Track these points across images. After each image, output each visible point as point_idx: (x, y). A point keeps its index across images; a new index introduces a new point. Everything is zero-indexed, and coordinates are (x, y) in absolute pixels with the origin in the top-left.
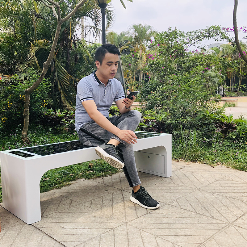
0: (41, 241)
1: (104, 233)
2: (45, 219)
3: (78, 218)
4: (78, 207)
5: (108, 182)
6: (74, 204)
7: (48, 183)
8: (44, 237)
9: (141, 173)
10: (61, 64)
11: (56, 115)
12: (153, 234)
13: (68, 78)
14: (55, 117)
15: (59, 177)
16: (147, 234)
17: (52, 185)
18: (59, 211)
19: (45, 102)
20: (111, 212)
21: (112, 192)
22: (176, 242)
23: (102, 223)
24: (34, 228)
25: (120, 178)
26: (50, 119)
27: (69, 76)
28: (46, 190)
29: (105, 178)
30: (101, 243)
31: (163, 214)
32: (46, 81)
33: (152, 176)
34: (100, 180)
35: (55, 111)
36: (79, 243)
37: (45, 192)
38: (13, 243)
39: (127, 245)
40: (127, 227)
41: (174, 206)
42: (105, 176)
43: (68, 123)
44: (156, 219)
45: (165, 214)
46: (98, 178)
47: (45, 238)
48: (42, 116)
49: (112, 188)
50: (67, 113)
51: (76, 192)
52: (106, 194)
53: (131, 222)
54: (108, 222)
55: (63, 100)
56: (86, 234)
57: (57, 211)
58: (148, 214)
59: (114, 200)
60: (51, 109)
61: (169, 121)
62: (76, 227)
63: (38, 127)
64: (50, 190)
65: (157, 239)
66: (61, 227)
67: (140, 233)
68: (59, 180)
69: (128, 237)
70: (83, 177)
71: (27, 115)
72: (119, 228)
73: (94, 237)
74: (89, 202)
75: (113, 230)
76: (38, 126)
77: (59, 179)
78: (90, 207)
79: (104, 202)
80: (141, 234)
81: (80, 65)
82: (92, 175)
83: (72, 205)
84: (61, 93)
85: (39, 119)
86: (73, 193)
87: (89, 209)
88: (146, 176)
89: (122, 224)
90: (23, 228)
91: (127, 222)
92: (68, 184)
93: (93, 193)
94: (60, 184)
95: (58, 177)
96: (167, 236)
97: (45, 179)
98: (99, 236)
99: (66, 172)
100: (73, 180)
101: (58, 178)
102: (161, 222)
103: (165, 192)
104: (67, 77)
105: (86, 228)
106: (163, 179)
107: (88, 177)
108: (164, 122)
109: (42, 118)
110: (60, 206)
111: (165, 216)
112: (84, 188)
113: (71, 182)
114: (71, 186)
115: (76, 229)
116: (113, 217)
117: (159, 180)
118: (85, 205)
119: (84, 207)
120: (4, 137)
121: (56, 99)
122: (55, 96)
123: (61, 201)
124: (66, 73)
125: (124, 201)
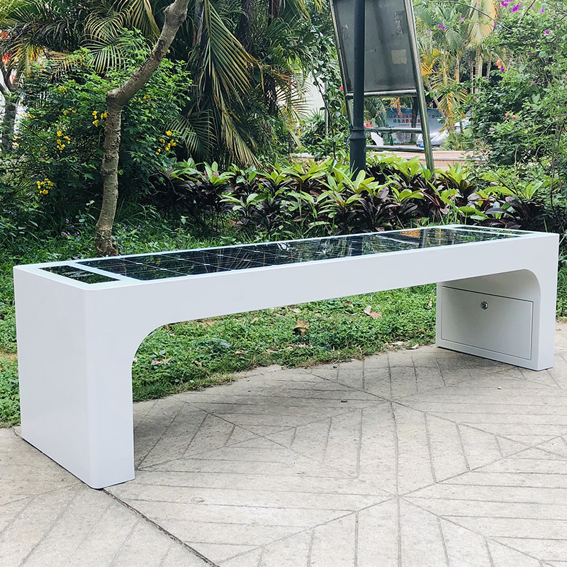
0: (129, 537)
1: (326, 523)
2: (147, 477)
3: (250, 477)
4: (251, 444)
5: (351, 377)
6: (239, 435)
7: (166, 374)
8: (140, 526)
9: (459, 354)
10: (224, 22)
11: (204, 178)
12: (479, 533)
13: (246, 64)
14: (199, 183)
15: (201, 358)
16: (461, 531)
17: (177, 381)
18: (192, 453)
19: (172, 137)
20: (354, 463)
21: (362, 405)
22: (551, 558)
23: (322, 493)
24: (110, 499)
25: (389, 368)
26: (184, 190)
27: (247, 60)
28: (157, 395)
29: (343, 365)
30: (313, 552)
31: (516, 477)
32: (174, 71)
33: (490, 365)
34: (325, 370)
35: (201, 168)
36: (245, 549)
37: (155, 398)
38: (42, 540)
39: (395, 562)
40: (399, 508)
41: (553, 453)
42: (344, 359)
43: (239, 204)
44: (493, 488)
45: (521, 477)
46: (320, 366)
47: (142, 530)
48: (162, 179)
49: (361, 395)
50: (239, 174)
51: (250, 403)
52: (341, 412)
53: (412, 495)
54: (340, 491)
55: (229, 134)
56: (271, 524)
57: (186, 454)
58: (470, 473)
59: (364, 429)
60: (190, 160)
61: (556, 201)
62: (239, 503)
63: (146, 211)
64: (169, 394)
65: (492, 547)
66: (193, 500)
67: (440, 527)
68: (201, 367)
69: (399, 536)
70: (274, 361)
71: (111, 173)
72: (373, 511)
73: (294, 532)
74: (286, 432)
75: (354, 515)
76: (146, 209)
77: (200, 364)
78: (288, 446)
79: (333, 433)
80: (441, 531)
81: (284, 26)
82: (303, 355)
83: (235, 440)
84: (221, 111)
85: (152, 190)
86: (239, 404)
87: (286, 452)
88: (471, 363)
89: (385, 499)
90: (78, 498)
91: (400, 493)
92: (228, 380)
93: (302, 406)
94: (203, 377)
95: (199, 357)
96: (524, 541)
97: (158, 362)
98: (310, 532)
99: (222, 344)
100: (244, 368)
101: (198, 359)
102: (507, 499)
103: (528, 413)
104: (240, 63)
105: (272, 505)
106: (526, 374)
107: (289, 362)
108: (539, 203)
109: (160, 187)
110: (198, 439)
111: (523, 481)
112: (277, 391)
113: (236, 375)
114: (235, 384)
115: (237, 508)
116: (357, 477)
117: (511, 378)
118: (272, 439)
119: (269, 447)
120: (42, 240)
121: (206, 130)
122: (202, 120)
123: (200, 427)
124: (239, 49)
125: (395, 432)
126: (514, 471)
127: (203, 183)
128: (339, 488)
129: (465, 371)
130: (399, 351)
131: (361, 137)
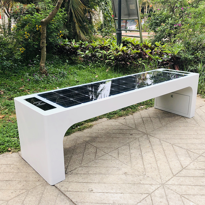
1: (140, 202)
2: (72, 178)
3: (107, 176)
4: (104, 158)
5: (131, 123)
6: (99, 153)
11: (72, 45)
14: (70, 47)
16: (191, 203)
18: (84, 163)
19: (61, 33)
20: (143, 167)
21: (138, 136)
23: (135, 184)
25: (142, 118)
26: (65, 49)
27: (83, 7)
29: (127, 117)
31: (200, 171)
32: (61, 11)
33: (174, 116)
34: (121, 120)
35: (70, 42)
40: (165, 191)
43: (83, 54)
44: (195, 178)
46: (119, 118)
48: (59, 46)
50: (82, 44)
51: (100, 136)
52: (131, 140)
53: (168, 183)
55: (78, 30)
57: (82, 164)
58: (184, 170)
59: (141, 148)
60: (67, 39)
62: (106, 191)
63: (55, 57)
66: (88, 190)
70: (104, 117)
72: (156, 193)
74: (115, 151)
75: (149, 196)
78: (117, 158)
79: (132, 151)
83: (98, 156)
84: (75, 23)
85: (56, 50)
87: (117, 162)
88: (168, 115)
89: (158, 186)
90: (46, 191)
91: (163, 182)
92: (90, 126)
93: (118, 137)
102: (202, 184)
103: (194, 138)
104: (81, 7)
105: (118, 191)
106: (187, 120)
107: (109, 117)
109: (58, 48)
110: (85, 156)
111: (204, 174)
112: (108, 130)
113: (93, 123)
114: (93, 128)
116: (145, 174)
117: (182, 122)
118: (111, 155)
119: (111, 159)
120: (23, 67)
121: (71, 29)
122: (69, 26)
123: (85, 149)
124: (80, 3)
125: (152, 149)
126: (199, 168)
127: (72, 47)
128: (141, 181)
129: (167, 119)
130: (143, 110)
131: (120, 32)
